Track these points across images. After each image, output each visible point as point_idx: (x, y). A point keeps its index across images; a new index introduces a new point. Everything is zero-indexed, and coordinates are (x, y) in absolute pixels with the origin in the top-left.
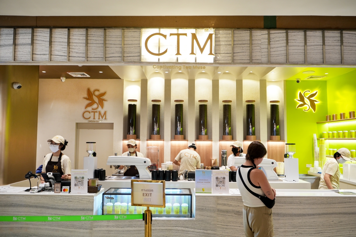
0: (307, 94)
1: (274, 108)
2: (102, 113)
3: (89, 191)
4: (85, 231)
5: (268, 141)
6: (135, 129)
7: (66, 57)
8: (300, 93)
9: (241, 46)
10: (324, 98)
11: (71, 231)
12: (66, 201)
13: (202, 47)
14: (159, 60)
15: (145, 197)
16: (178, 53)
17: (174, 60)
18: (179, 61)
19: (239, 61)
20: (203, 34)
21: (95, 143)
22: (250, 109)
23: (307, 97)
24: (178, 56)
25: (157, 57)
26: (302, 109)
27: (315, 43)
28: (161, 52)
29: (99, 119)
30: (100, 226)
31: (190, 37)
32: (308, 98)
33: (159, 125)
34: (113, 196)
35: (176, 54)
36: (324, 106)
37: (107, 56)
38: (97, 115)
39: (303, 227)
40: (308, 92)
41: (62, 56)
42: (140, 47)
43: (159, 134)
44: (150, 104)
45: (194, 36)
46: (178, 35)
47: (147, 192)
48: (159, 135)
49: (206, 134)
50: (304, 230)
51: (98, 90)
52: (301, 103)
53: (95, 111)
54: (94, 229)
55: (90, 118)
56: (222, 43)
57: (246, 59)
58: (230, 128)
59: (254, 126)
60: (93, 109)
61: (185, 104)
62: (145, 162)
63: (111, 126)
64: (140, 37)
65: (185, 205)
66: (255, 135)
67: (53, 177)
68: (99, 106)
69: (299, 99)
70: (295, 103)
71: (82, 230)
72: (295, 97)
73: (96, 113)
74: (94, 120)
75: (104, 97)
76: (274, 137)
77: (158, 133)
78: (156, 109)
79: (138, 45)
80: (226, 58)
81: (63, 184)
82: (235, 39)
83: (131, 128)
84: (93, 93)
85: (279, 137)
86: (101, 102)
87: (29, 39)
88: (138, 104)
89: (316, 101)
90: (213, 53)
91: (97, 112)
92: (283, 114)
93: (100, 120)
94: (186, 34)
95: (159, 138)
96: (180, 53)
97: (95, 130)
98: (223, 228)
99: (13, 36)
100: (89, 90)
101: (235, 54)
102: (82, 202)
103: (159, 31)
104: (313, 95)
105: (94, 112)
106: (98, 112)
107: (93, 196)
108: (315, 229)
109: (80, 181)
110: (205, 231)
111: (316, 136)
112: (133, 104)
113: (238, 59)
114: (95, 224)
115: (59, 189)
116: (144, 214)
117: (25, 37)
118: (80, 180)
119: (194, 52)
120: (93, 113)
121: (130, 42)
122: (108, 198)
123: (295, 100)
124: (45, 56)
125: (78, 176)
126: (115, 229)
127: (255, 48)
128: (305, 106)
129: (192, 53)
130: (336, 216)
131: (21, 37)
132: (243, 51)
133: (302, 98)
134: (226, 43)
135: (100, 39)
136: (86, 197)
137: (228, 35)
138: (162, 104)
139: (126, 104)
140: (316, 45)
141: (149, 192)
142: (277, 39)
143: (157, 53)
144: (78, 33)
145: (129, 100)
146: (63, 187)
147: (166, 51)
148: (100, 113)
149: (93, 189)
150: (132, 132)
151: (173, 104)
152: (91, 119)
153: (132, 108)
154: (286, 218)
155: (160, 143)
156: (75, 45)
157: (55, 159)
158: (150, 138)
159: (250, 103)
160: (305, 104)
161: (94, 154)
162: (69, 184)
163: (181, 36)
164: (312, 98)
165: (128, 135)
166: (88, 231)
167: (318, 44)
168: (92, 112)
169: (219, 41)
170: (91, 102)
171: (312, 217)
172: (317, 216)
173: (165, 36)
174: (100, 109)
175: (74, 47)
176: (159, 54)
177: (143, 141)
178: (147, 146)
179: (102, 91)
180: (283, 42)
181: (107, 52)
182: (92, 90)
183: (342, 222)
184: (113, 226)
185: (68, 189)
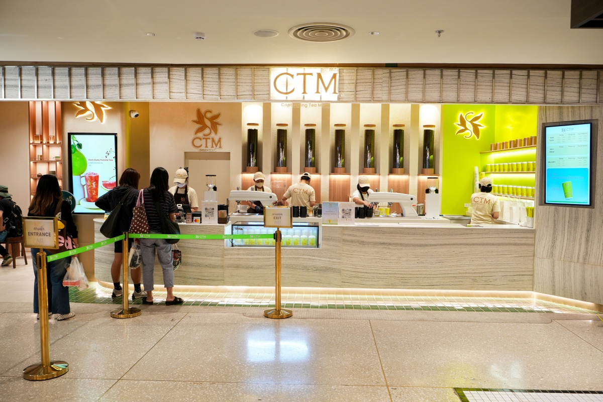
0: (469, 117)
1: (428, 134)
2: (216, 139)
3: (219, 223)
4: (217, 258)
5: (419, 175)
6: (256, 158)
7: (201, 95)
8: (461, 115)
9: (363, 84)
10: (490, 122)
11: (204, 259)
12: (198, 231)
13: (326, 86)
14: (287, 98)
15: (275, 220)
16: (304, 92)
17: (301, 99)
18: (306, 99)
19: (361, 99)
20: (328, 73)
21: (215, 176)
22: (398, 135)
23: (470, 120)
24: (305, 95)
25: (286, 95)
26: (463, 136)
27: (434, 82)
28: (288, 91)
29: (212, 147)
30: (231, 254)
31: (315, 76)
32: (471, 122)
33: (286, 152)
34: (241, 227)
35: (303, 93)
36: (490, 132)
37: (239, 94)
38: (210, 142)
39: (425, 257)
40: (472, 114)
41: (197, 94)
42: (269, 85)
43: (286, 166)
44: (275, 129)
45: (319, 76)
46: (305, 74)
47: (277, 216)
48: (286, 168)
49: (343, 166)
50: (425, 259)
51: (210, 112)
52: (462, 128)
53: (208, 137)
54: (225, 257)
55: (201, 146)
56: (346, 82)
57: (368, 97)
58: (372, 158)
59: (403, 156)
60: (204, 135)
61: (318, 129)
62: (271, 197)
63: (227, 156)
64: (269, 75)
65: (313, 237)
66: (403, 167)
67: (182, 209)
68: (212, 131)
69: (460, 124)
70: (455, 128)
71: (213, 258)
72: (455, 120)
73: (208, 140)
74: (206, 149)
75: (218, 120)
76: (427, 170)
77: (285, 164)
78: (282, 135)
79: (268, 84)
80: (350, 96)
81: (194, 215)
82: (358, 77)
83: (252, 156)
84: (204, 115)
85: (432, 170)
86: (215, 126)
87: (165, 77)
88: (260, 129)
89: (480, 126)
90: (337, 91)
91: (209, 138)
92: (439, 143)
93: (213, 149)
94: (311, 74)
95: (286, 170)
96: (307, 91)
97: (208, 161)
98: (348, 257)
99: (150, 74)
100: (199, 112)
101: (357, 93)
102: (213, 231)
103: (287, 70)
104: (477, 118)
105: (206, 139)
106: (211, 139)
107: (224, 226)
108: (436, 259)
109: (209, 212)
110: (331, 260)
111: (477, 170)
112: (253, 129)
113: (361, 97)
114: (226, 252)
115: (190, 220)
116: (274, 234)
117: (162, 76)
118: (211, 211)
119: (320, 91)
120: (204, 140)
121: (260, 81)
122: (237, 229)
123: (455, 124)
124: (181, 94)
125: (208, 208)
126: (245, 257)
127: (377, 86)
128: (467, 131)
129: (318, 92)
130: (458, 246)
131: (158, 76)
132: (366, 89)
133: (463, 122)
134: (350, 82)
135: (231, 77)
136: (217, 227)
137: (352, 74)
138: (289, 129)
139: (245, 129)
140: (434, 84)
141: (279, 216)
142: (398, 78)
143: (285, 92)
144: (211, 72)
145: (249, 124)
146: (194, 218)
147: (293, 90)
148: (213, 140)
149: (223, 220)
150: (253, 162)
151: (303, 129)
152: (203, 147)
153: (252, 134)
154: (409, 248)
155: (286, 176)
156: (209, 83)
157: (181, 192)
158: (275, 171)
159: (398, 128)
160: (466, 129)
161: (215, 189)
162: (200, 215)
163: (307, 76)
164: (476, 122)
165: (248, 168)
166: (219, 258)
167: (436, 82)
168: (204, 138)
169: (343, 80)
170: (201, 126)
171: (434, 247)
172: (439, 247)
173: (292, 76)
174: (213, 135)
175: (207, 85)
176: (287, 93)
177: (266, 174)
178: (272, 180)
179: (215, 113)
180: (403, 80)
181: (238, 90)
182: (203, 111)
183: (462, 252)
184: (243, 254)
185: (199, 219)
